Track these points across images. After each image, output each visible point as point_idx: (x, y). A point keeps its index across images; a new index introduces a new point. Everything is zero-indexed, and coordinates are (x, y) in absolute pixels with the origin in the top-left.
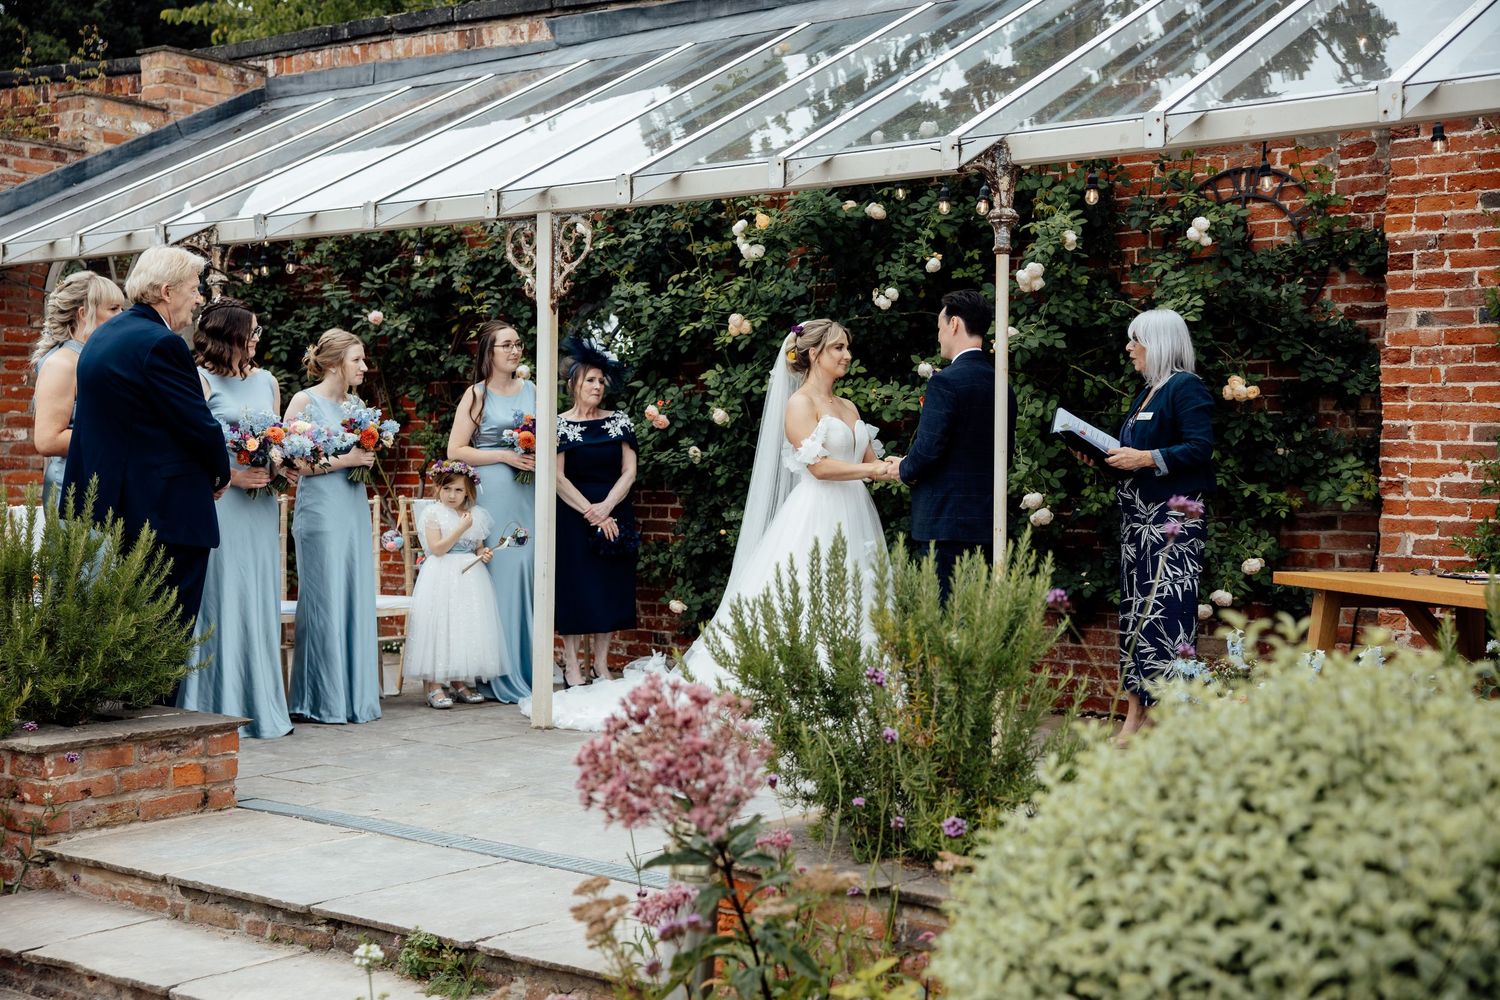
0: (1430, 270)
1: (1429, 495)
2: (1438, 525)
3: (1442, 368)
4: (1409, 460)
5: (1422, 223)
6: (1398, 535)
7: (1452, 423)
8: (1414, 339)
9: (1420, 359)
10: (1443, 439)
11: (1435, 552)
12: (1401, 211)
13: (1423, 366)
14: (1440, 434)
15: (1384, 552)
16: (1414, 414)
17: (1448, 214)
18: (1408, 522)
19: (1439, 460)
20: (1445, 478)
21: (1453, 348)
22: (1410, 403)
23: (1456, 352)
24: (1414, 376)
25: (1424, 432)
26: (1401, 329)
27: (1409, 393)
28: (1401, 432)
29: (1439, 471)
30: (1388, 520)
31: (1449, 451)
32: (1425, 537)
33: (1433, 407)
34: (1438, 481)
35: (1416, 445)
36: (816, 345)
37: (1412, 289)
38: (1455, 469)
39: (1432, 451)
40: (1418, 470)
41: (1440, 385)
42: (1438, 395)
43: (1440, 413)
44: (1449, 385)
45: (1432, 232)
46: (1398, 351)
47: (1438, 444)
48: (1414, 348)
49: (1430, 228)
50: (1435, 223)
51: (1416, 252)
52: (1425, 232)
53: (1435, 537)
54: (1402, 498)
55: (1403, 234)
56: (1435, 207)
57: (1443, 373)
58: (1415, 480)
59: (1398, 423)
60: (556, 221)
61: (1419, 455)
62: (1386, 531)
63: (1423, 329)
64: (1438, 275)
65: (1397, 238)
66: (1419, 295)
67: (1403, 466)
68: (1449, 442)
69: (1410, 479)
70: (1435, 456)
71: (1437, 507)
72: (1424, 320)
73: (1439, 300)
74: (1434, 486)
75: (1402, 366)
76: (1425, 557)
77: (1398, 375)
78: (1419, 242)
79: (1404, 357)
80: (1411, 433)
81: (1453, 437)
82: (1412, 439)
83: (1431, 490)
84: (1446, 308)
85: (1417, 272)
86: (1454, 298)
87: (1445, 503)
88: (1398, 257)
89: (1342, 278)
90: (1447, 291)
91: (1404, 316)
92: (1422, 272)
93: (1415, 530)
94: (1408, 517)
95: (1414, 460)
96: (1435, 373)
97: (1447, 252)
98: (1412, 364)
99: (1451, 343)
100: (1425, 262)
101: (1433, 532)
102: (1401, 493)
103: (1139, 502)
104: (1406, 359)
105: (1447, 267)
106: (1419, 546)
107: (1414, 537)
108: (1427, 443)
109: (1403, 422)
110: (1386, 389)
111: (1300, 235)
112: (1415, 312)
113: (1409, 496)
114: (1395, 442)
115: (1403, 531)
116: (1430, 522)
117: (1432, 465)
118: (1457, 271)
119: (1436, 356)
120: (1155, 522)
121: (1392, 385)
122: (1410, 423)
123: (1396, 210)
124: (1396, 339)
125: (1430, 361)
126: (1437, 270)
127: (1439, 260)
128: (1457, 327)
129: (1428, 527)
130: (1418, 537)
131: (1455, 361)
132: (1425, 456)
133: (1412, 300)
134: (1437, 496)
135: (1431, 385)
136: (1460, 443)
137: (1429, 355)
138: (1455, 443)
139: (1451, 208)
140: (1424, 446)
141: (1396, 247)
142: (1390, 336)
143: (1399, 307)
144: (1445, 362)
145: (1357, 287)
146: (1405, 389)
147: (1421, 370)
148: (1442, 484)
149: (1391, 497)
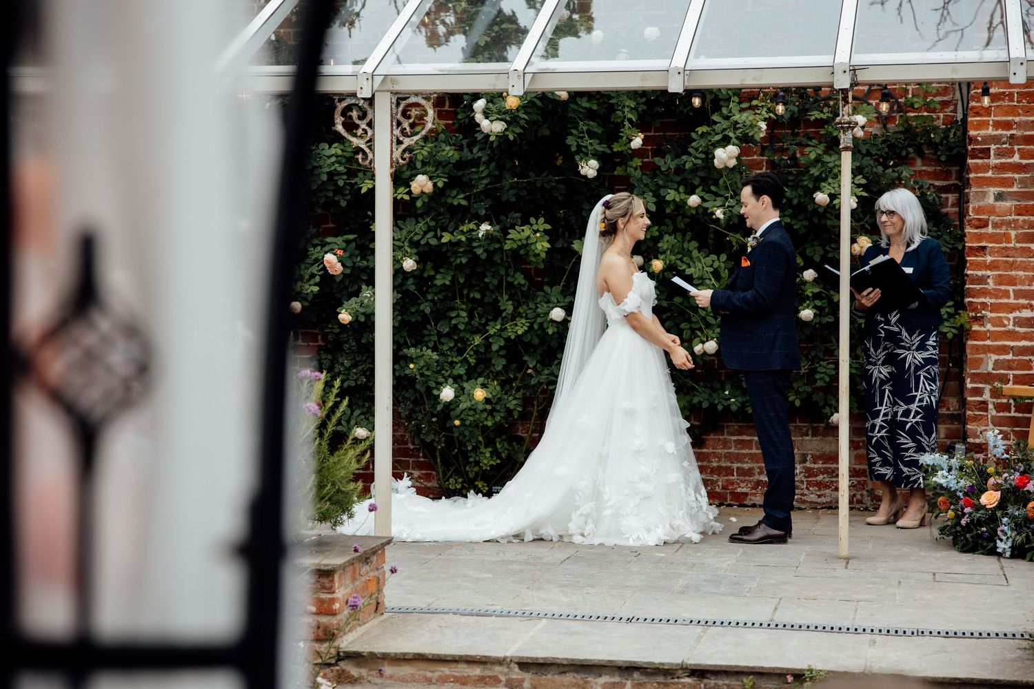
0: (1003, 160)
1: (1005, 326)
2: (1012, 348)
3: (1013, 233)
4: (988, 300)
5: (997, 125)
6: (981, 356)
7: (1021, 273)
8: (992, 210)
9: (996, 225)
10: (1015, 285)
11: (1010, 368)
12: (981, 115)
13: (998, 231)
14: (1012, 281)
15: (971, 369)
16: (993, 266)
17: (1017, 119)
18: (989, 346)
19: (1012, 301)
20: (1017, 314)
21: (1021, 218)
22: (989, 259)
23: (1024, 221)
24: (992, 238)
25: (1000, 280)
26: (982, 203)
27: (988, 250)
28: (983, 280)
29: (1012, 308)
30: (973, 346)
31: (1018, 295)
32: (1002, 357)
33: (1006, 262)
34: (1011, 316)
35: (993, 289)
36: (624, 216)
37: (990, 174)
38: (1024, 307)
39: (1006, 294)
40: (995, 308)
41: (1011, 245)
42: (1010, 253)
43: (1012, 266)
44: (1018, 245)
45: (1005, 132)
46: (979, 220)
47: (1011, 288)
48: (992, 218)
49: (1003, 129)
50: (1007, 125)
51: (993, 147)
52: (1000, 132)
53: (1010, 357)
54: (982, 329)
55: (983, 132)
56: (1007, 114)
57: (1013, 237)
58: (994, 315)
59: (980, 273)
60: (394, 100)
61: (996, 297)
62: (971, 354)
63: (998, 204)
64: (1010, 164)
65: (978, 135)
66: (996, 178)
67: (984, 305)
68: (1019, 287)
69: (990, 315)
70: (1009, 297)
71: (1011, 335)
72: (999, 197)
73: (1008, 182)
74: (1009, 320)
75: (983, 231)
76: (1002, 372)
77: (980, 238)
78: (996, 139)
79: (984, 224)
80: (990, 281)
81: (1022, 283)
82: (991, 285)
83: (1006, 322)
84: (1015, 189)
85: (993, 161)
86: (1022, 181)
87: (1017, 332)
88: (979, 149)
89: (919, 162)
90: (1016, 176)
91: (984, 194)
92: (998, 161)
93: (994, 352)
94: (988, 342)
95: (993, 301)
96: (1007, 238)
97: (1016, 148)
98: (990, 230)
99: (1019, 215)
100: (1000, 154)
101: (1008, 354)
102: (983, 325)
103: (905, 334)
104: (986, 225)
105: (1016, 158)
106: (997, 364)
107: (994, 357)
108: (1003, 288)
109: (984, 272)
110: (971, 248)
111: (885, 126)
112: (993, 190)
113: (989, 327)
114: (978, 287)
115: (985, 353)
116: (1006, 346)
117: (1006, 304)
118: (1024, 162)
119: (1009, 224)
120: (917, 350)
121: (974, 245)
122: (989, 273)
123: (977, 114)
124: (978, 211)
125: (1004, 228)
126: (1009, 160)
127: (1010, 153)
128: (1024, 203)
129: (1004, 350)
130: (996, 357)
131: (1022, 228)
132: (1001, 298)
133: (990, 182)
134: (1011, 327)
135: (1004, 245)
136: (1027, 288)
137: (1003, 223)
138: (1023, 288)
139: (1019, 115)
140: (1000, 290)
141: (977, 142)
142: (974, 208)
143: (980, 187)
144: (1015, 228)
145: (930, 169)
146: (984, 248)
147: (997, 234)
148: (1014, 318)
149: (975, 328)
